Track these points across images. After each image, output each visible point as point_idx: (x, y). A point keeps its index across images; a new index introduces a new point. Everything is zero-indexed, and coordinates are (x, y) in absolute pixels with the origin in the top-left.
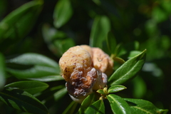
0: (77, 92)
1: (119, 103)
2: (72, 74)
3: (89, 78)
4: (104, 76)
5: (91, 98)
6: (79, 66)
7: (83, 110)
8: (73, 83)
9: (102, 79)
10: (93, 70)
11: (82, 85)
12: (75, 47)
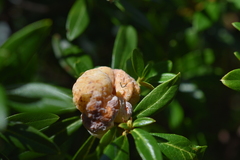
0: (94, 125)
1: (145, 140)
2: (89, 105)
3: (109, 109)
4: (128, 105)
5: (112, 133)
6: (97, 94)
7: (102, 149)
8: (90, 115)
9: (126, 109)
10: (115, 98)
11: (101, 118)
12: (92, 70)
